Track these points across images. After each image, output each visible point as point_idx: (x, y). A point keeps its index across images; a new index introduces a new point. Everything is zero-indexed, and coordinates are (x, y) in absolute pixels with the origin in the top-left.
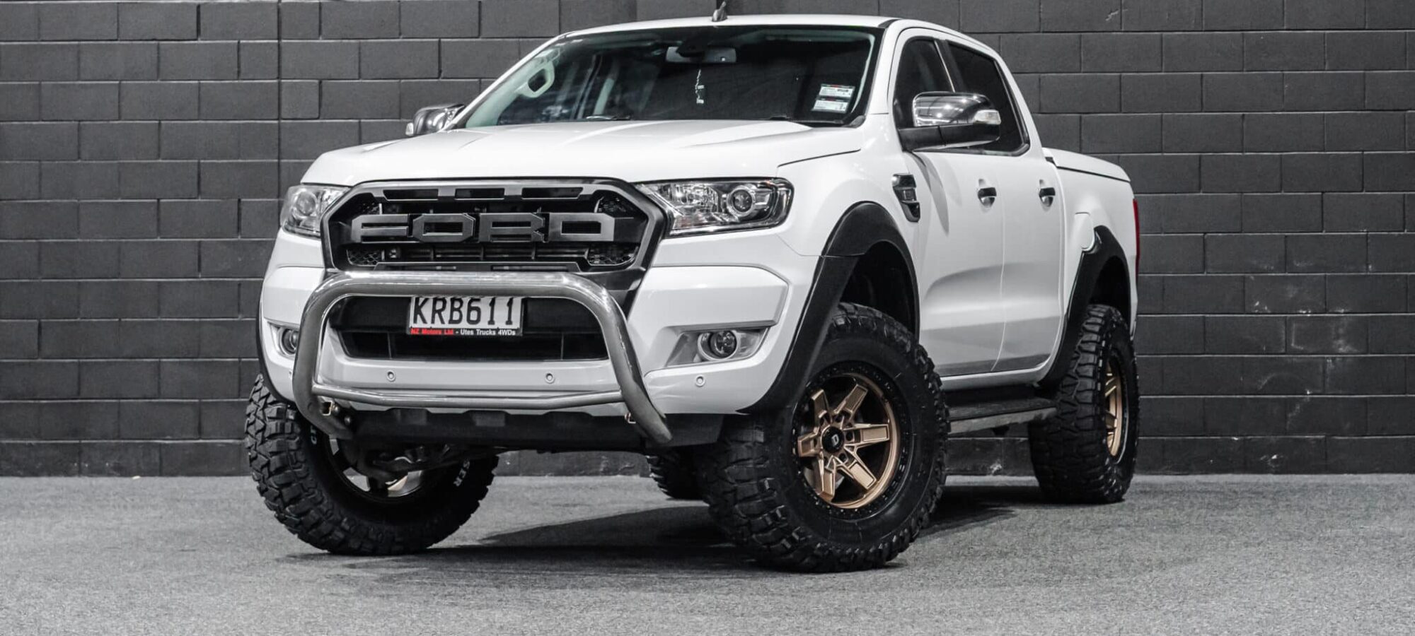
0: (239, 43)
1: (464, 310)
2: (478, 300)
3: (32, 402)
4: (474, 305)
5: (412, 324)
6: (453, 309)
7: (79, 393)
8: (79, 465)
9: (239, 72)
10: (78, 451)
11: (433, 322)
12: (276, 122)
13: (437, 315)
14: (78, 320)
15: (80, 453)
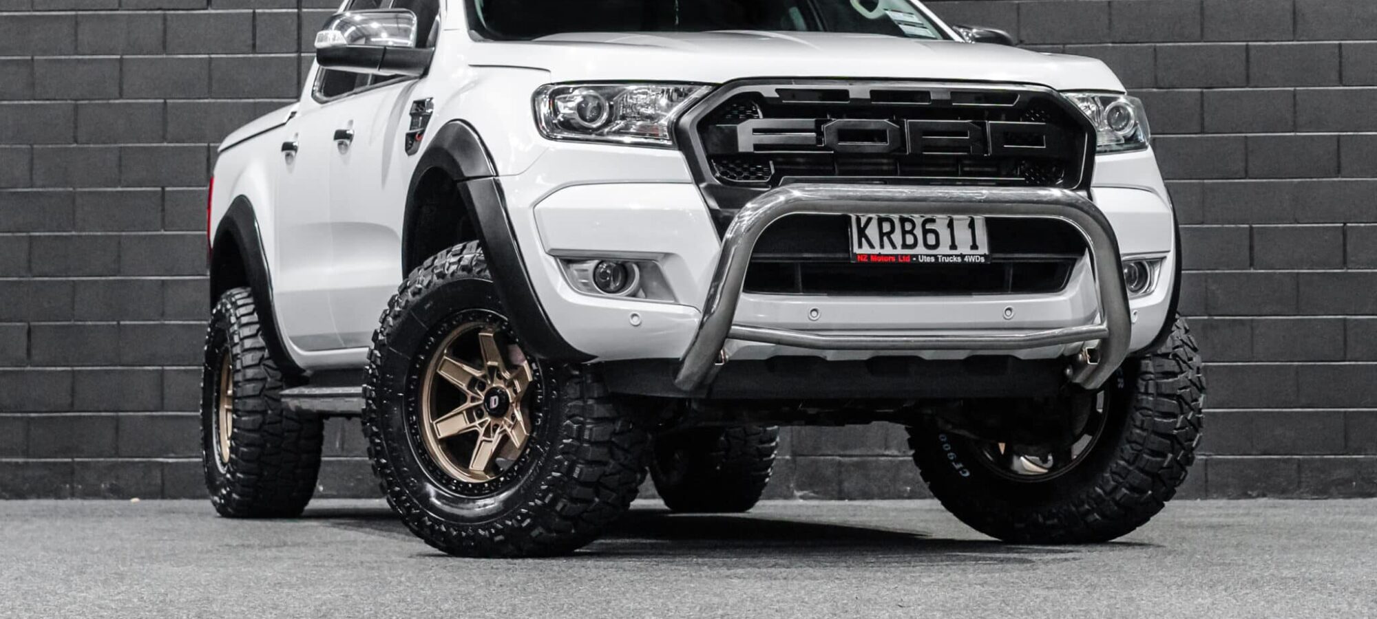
1: (918, 232)
2: (933, 221)
4: (928, 226)
5: (856, 250)
6: (904, 233)
11: (882, 246)
13: (885, 239)
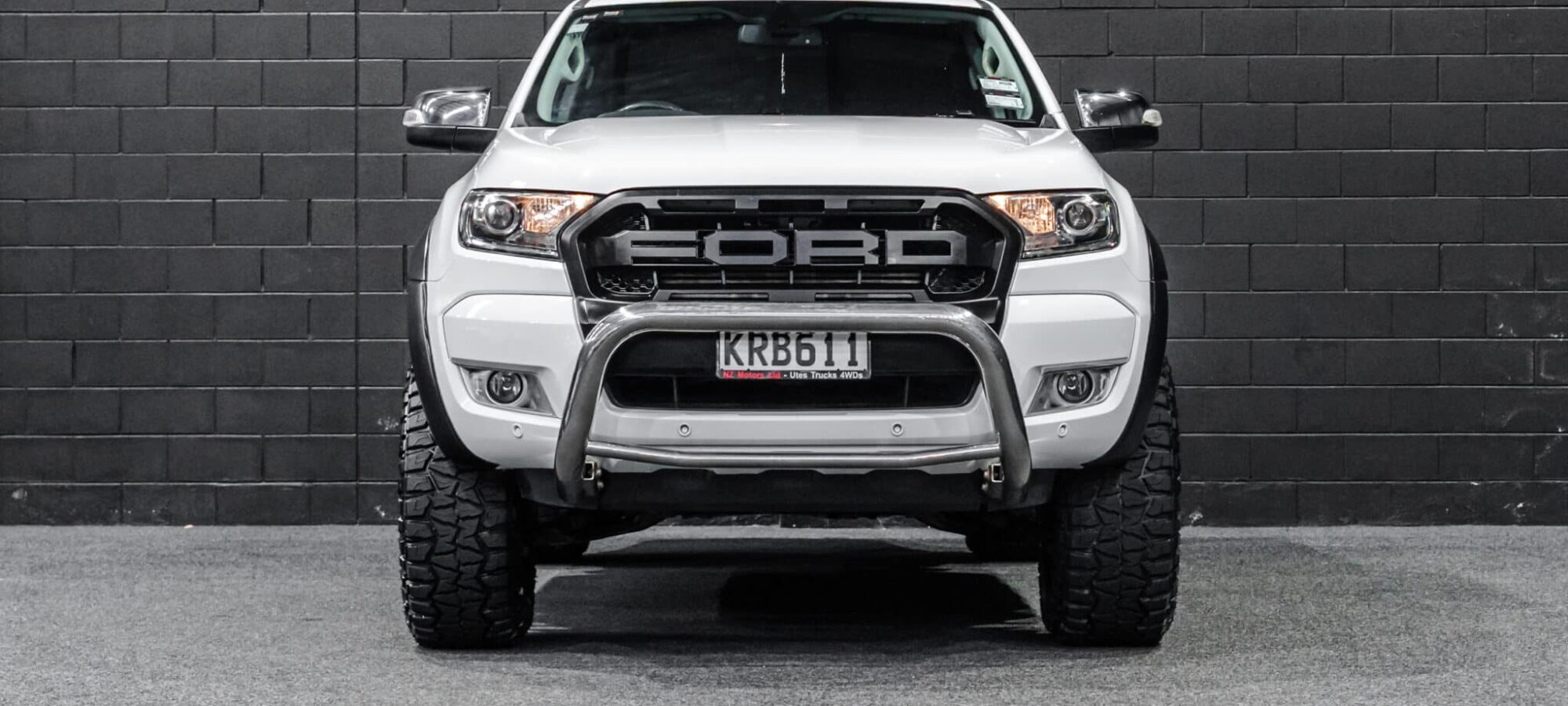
0: (309, 15)
1: (792, 348)
2: (810, 336)
3: (65, 437)
4: (804, 341)
5: (721, 365)
6: (777, 348)
7: (120, 428)
8: (121, 512)
9: (309, 50)
10: (119, 496)
11: (751, 363)
12: (352, 109)
13: (756, 355)
14: (120, 341)
15: (121, 497)
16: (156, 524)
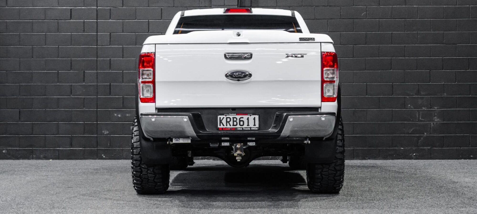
0: (84, 21)
3: (17, 136)
7: (32, 133)
8: (32, 156)
9: (84, 30)
10: (32, 152)
12: (96, 46)
14: (32, 109)
16: (42, 159)
